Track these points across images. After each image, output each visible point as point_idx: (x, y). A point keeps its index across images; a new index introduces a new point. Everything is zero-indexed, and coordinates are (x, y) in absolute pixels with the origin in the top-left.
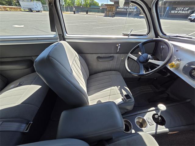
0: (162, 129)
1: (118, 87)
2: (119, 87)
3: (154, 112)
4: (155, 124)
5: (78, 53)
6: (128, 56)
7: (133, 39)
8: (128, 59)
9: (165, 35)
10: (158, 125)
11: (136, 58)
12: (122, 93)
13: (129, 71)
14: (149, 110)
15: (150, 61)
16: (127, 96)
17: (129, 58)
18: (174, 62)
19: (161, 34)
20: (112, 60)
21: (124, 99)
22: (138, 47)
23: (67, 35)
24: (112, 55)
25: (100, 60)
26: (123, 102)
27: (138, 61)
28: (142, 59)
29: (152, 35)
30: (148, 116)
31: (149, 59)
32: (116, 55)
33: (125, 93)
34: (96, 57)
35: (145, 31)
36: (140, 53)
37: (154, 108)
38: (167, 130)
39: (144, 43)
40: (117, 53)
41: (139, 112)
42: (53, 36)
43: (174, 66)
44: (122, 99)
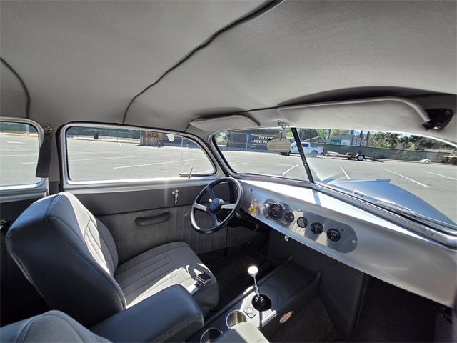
0: (269, 314)
1: (185, 268)
2: (187, 266)
3: (254, 294)
4: (258, 312)
5: (95, 215)
6: (193, 206)
7: (197, 181)
8: (194, 212)
9: (235, 173)
10: (263, 312)
11: (204, 208)
12: (193, 276)
13: (199, 228)
14: (245, 293)
15: (223, 207)
16: (204, 276)
17: (195, 209)
18: (252, 205)
19: (231, 172)
20: (168, 219)
21: (199, 282)
22: (205, 191)
23: (69, 182)
24: (166, 211)
25: (143, 224)
26: (197, 289)
27: (209, 212)
28: (213, 207)
29: (220, 175)
30: (246, 305)
31: (222, 204)
32: (174, 211)
33: (198, 273)
34: (134, 219)
35: (211, 170)
36: (210, 200)
37: (251, 288)
38: (275, 312)
39: (212, 185)
40: (175, 206)
42: (34, 186)
43: (255, 211)
44: (196, 285)
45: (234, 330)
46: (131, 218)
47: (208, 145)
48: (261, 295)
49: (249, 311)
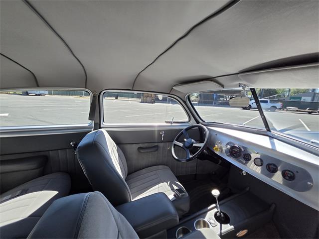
0: (227, 228)
1: (167, 183)
2: (169, 182)
3: (216, 210)
4: (219, 224)
5: (116, 144)
6: (174, 143)
7: (177, 126)
8: (174, 147)
9: (204, 121)
10: (223, 225)
11: (181, 145)
12: (173, 189)
13: (177, 158)
14: (209, 208)
15: (194, 145)
16: (180, 190)
17: (175, 145)
18: (216, 146)
19: (201, 121)
20: (157, 150)
21: (176, 194)
22: (182, 133)
23: (104, 123)
24: (156, 144)
25: (142, 151)
26: (175, 198)
27: (184, 147)
28: (187, 145)
29: (193, 123)
30: (210, 216)
31: (193, 143)
32: (161, 145)
33: (176, 188)
34: (137, 148)
35: (187, 119)
36: (185, 140)
37: (214, 205)
38: (232, 227)
39: (187, 130)
40: (162, 142)
41: (197, 214)
42: (87, 125)
43: (219, 150)
44: (174, 195)
45: (200, 232)
46: (135, 147)
47: (185, 102)
48: (221, 212)
49: (212, 221)
